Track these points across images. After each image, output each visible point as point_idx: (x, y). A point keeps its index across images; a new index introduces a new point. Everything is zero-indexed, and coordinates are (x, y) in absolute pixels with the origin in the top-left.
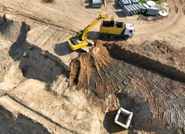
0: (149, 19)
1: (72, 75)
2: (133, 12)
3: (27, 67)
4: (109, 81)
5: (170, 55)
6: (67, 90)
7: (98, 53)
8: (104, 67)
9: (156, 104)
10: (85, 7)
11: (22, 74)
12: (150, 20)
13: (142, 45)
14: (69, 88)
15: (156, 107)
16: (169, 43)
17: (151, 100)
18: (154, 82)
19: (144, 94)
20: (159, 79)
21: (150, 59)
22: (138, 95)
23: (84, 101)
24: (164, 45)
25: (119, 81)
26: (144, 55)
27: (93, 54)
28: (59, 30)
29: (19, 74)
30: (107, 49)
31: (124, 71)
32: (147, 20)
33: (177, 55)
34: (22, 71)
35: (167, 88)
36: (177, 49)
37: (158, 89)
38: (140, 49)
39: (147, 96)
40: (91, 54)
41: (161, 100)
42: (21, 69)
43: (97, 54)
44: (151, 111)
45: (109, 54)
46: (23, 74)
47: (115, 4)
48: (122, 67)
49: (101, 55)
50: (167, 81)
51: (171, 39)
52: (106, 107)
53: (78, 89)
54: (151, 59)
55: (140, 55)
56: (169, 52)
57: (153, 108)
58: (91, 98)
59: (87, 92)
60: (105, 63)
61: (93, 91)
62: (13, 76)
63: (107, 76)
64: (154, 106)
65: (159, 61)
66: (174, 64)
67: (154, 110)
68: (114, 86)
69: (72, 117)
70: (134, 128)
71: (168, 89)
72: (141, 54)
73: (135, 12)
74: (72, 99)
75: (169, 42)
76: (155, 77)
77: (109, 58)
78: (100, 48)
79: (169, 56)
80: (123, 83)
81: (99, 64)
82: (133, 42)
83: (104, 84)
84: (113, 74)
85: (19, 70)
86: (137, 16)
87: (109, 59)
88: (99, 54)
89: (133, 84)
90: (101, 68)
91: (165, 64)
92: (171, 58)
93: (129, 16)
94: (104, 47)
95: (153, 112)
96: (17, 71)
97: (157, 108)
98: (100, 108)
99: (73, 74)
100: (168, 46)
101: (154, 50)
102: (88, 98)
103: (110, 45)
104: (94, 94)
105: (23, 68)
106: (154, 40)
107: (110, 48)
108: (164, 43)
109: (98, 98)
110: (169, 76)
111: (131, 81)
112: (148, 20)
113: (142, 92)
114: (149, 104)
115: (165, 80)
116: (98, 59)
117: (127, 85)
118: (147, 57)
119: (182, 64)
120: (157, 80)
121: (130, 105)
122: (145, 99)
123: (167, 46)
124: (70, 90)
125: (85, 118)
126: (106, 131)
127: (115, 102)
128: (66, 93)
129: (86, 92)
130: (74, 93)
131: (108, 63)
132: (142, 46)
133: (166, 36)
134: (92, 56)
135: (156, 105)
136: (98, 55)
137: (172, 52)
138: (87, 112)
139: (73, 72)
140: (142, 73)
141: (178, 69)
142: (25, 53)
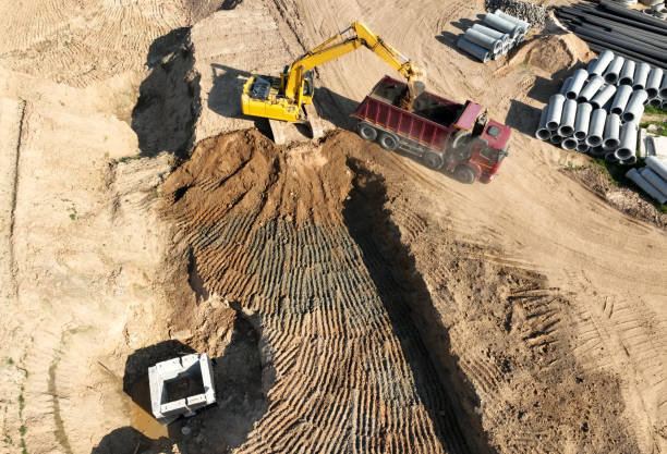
0: (617, 195)
1: (187, 171)
2: (567, 130)
3: (156, 96)
4: (255, 262)
5: (525, 352)
6: (138, 194)
7: (306, 170)
8: (289, 219)
9: (288, 436)
10: (439, 34)
11: (132, 105)
12: (612, 204)
13: (464, 245)
14: (146, 194)
15: (278, 440)
16: (577, 319)
17: (291, 412)
18: (367, 379)
19: (294, 377)
20: (398, 389)
21: (431, 303)
22: (279, 364)
23: (153, 258)
24: (543, 308)
25: (278, 286)
26: (427, 278)
27: (288, 160)
28: (288, 49)
29: (128, 101)
30: (354, 182)
31: (329, 276)
32: (600, 194)
33: (546, 374)
34: (139, 99)
35: (383, 434)
36: (579, 359)
37: (351, 410)
38: (440, 250)
39: (296, 389)
40: (281, 156)
41: (316, 443)
42: (141, 93)
43: (301, 169)
44: (250, 435)
45: (346, 202)
46: (135, 108)
47: (550, 79)
48: (336, 263)
49: (316, 181)
50: (416, 420)
51: (604, 315)
52: (188, 324)
53: (164, 214)
54: (436, 304)
55: (417, 266)
56: (532, 341)
57: (266, 435)
58: (175, 268)
59: (177, 243)
60: (302, 212)
61: (191, 251)
62: (111, 94)
63: (267, 246)
64: (277, 432)
65: (452, 334)
66: (493, 385)
67: (259, 440)
68: (250, 286)
69: (59, 245)
70: (187, 442)
71: (384, 439)
72: (422, 264)
73: (575, 139)
74: (124, 223)
75: (586, 316)
76: (393, 373)
77: (331, 210)
78: (330, 162)
79: (512, 352)
80: (281, 299)
81: (281, 200)
82: (449, 218)
83: (235, 257)
84: (288, 257)
85: (135, 92)
86: (580, 160)
87: (329, 215)
88: (310, 177)
89: (301, 325)
90: (279, 215)
91: (458, 359)
92: (506, 363)
93: (549, 141)
94: (345, 168)
95: (249, 442)
96: (130, 91)
97: (273, 446)
98: (171, 311)
99: (190, 170)
100: (552, 324)
101: (483, 292)
102: (168, 260)
103: (369, 174)
104: (186, 261)
105: (146, 92)
106: (534, 266)
107: (362, 183)
108: (556, 305)
109: (189, 281)
110: (443, 413)
111: (308, 316)
112: (604, 199)
113: (296, 368)
114: (270, 415)
115: (410, 411)
116: (291, 185)
117: (284, 314)
118: (430, 288)
119: (521, 414)
120: (387, 384)
121: (244, 381)
122: (280, 392)
123: (553, 319)
124: (144, 202)
125: (83, 277)
126: (122, 374)
127: (220, 333)
128: (128, 197)
129: (175, 240)
130: (146, 214)
131: (313, 222)
132: (462, 250)
133: (600, 289)
134: (282, 163)
135: (282, 436)
136: (302, 173)
137: (545, 350)
138: (109, 274)
139: (194, 167)
140: (369, 328)
141: (480, 411)
142: (170, 56)
